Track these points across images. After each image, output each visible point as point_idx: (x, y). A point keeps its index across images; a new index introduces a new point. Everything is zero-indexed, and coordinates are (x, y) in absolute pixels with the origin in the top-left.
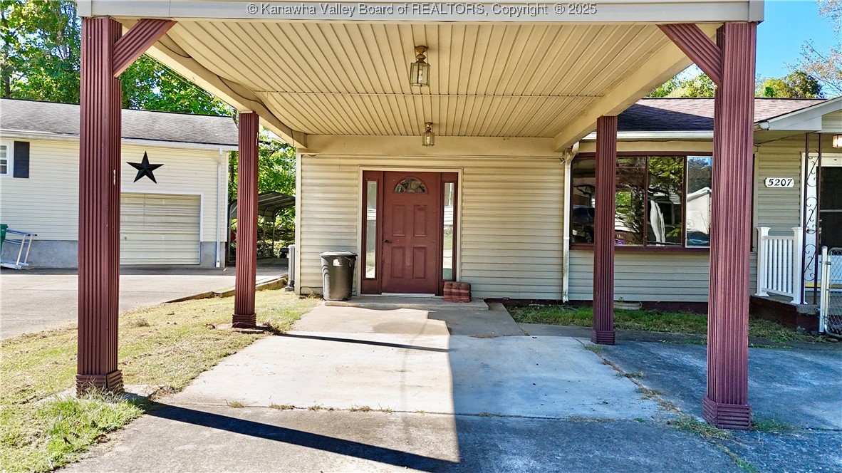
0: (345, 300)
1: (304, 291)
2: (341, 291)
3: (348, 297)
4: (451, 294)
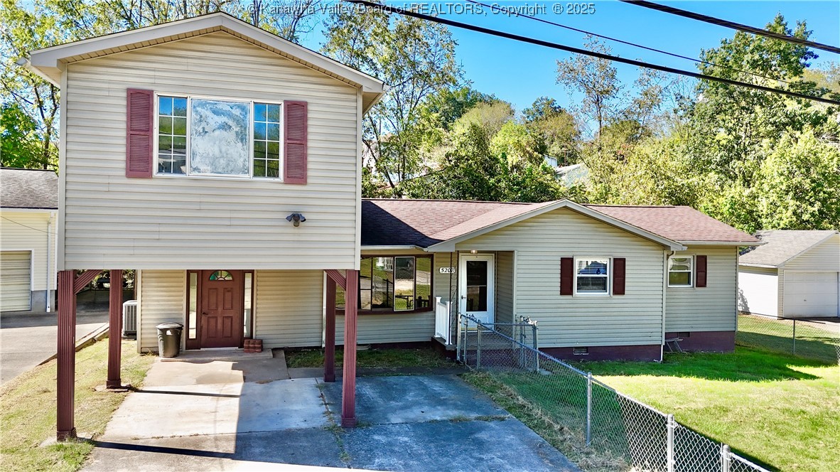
0: (174, 356)
1: (144, 350)
2: (172, 351)
3: (177, 354)
4: (249, 347)
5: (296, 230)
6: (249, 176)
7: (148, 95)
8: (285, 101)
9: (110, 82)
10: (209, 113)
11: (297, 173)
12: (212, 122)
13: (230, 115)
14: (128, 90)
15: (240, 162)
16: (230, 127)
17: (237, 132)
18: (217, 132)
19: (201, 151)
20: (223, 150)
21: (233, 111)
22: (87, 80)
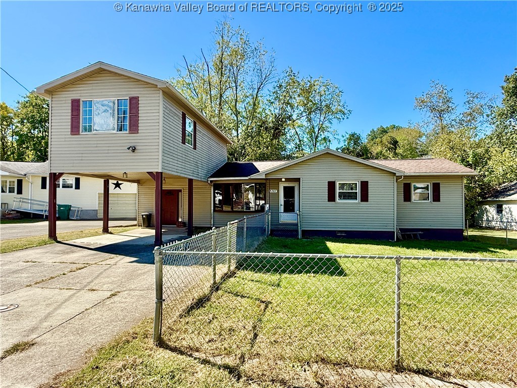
4: (178, 225)
5: (133, 154)
6: (115, 132)
7: (78, 101)
8: (129, 97)
9: (65, 97)
10: (100, 106)
11: (134, 127)
12: (101, 109)
13: (108, 106)
14: (72, 100)
15: (112, 125)
16: (108, 111)
17: (111, 113)
18: (103, 113)
19: (97, 122)
20: (105, 121)
21: (109, 104)
22: (60, 98)
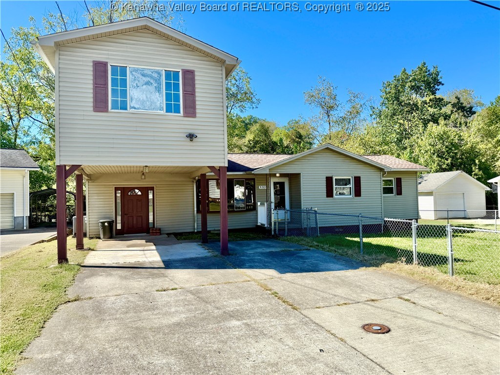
0: (110, 238)
1: (91, 236)
2: (108, 235)
3: (111, 237)
4: (153, 233)
5: (191, 143)
6: (163, 112)
7: (105, 65)
8: (182, 70)
9: (83, 57)
10: (139, 75)
11: (190, 110)
12: (141, 81)
13: (151, 77)
14: (94, 61)
15: (158, 104)
16: (152, 84)
17: (156, 87)
18: (144, 87)
19: (136, 97)
20: (148, 97)
21: (153, 75)
22: (70, 56)
